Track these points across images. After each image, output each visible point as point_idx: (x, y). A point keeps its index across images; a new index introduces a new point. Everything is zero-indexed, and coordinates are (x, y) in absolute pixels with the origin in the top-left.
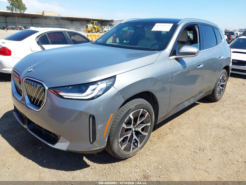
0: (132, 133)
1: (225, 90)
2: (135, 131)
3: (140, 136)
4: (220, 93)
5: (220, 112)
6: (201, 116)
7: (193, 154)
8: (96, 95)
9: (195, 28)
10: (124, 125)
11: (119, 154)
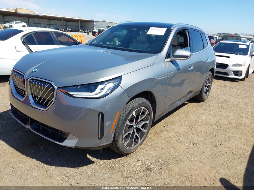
0: (134, 130)
1: (210, 90)
2: (136, 128)
3: (140, 132)
4: (206, 93)
5: (207, 111)
6: (191, 115)
7: (188, 148)
8: (105, 94)
9: (185, 32)
10: (128, 122)
11: (123, 150)
